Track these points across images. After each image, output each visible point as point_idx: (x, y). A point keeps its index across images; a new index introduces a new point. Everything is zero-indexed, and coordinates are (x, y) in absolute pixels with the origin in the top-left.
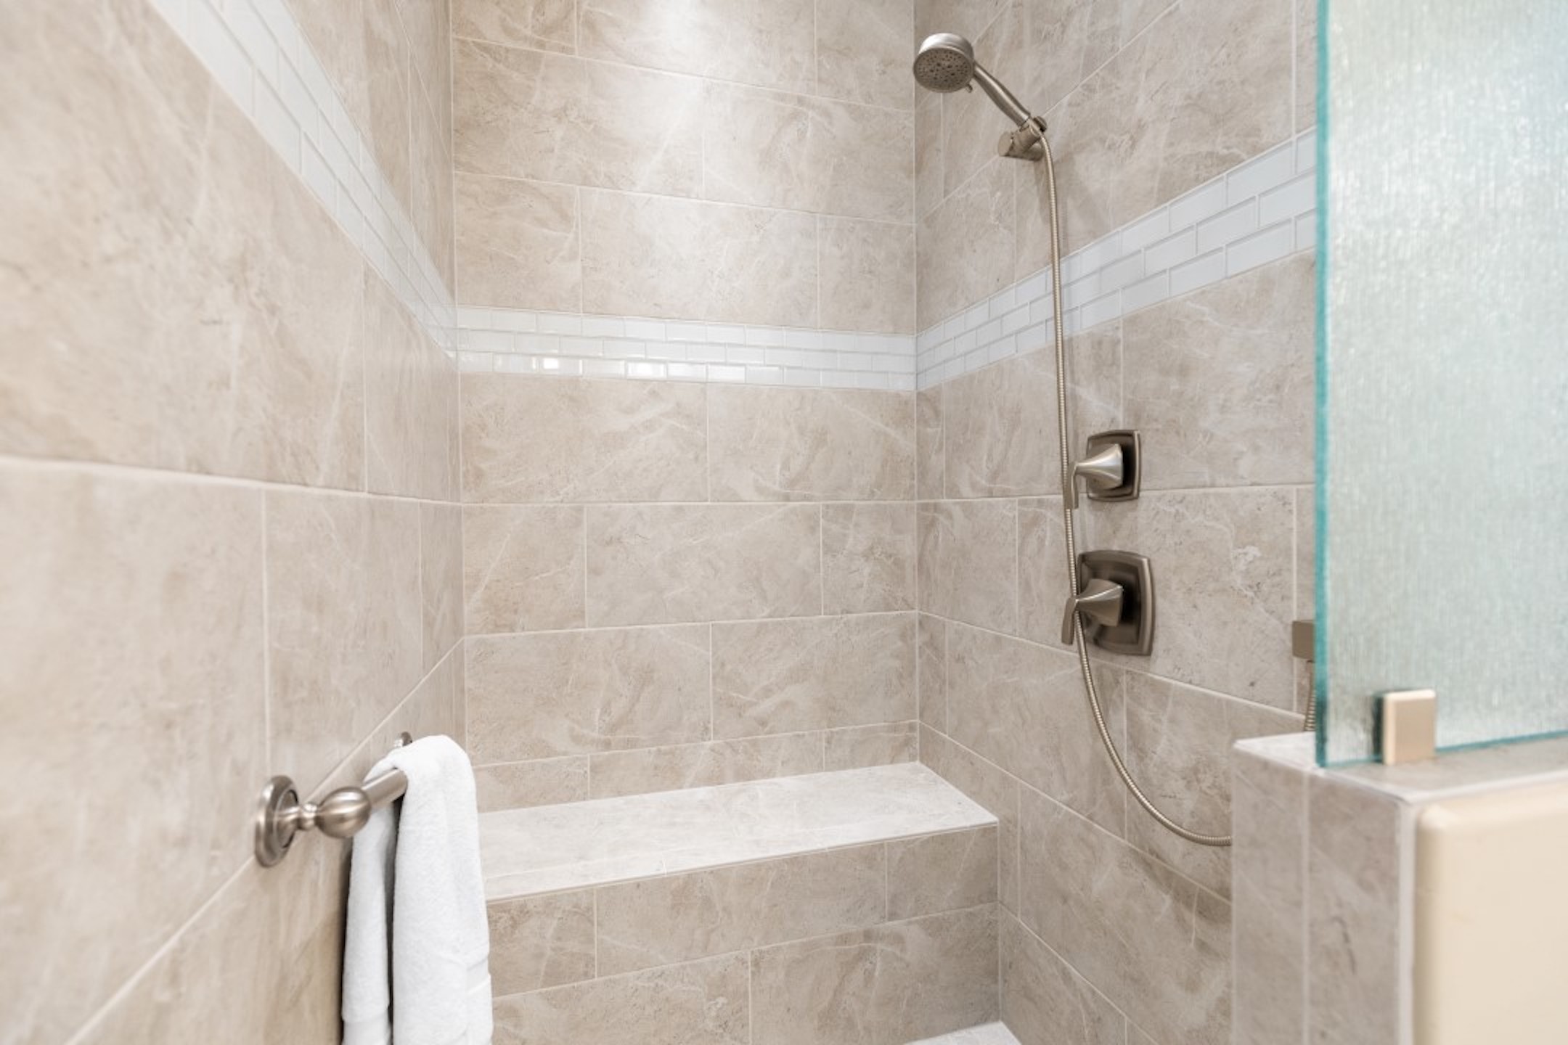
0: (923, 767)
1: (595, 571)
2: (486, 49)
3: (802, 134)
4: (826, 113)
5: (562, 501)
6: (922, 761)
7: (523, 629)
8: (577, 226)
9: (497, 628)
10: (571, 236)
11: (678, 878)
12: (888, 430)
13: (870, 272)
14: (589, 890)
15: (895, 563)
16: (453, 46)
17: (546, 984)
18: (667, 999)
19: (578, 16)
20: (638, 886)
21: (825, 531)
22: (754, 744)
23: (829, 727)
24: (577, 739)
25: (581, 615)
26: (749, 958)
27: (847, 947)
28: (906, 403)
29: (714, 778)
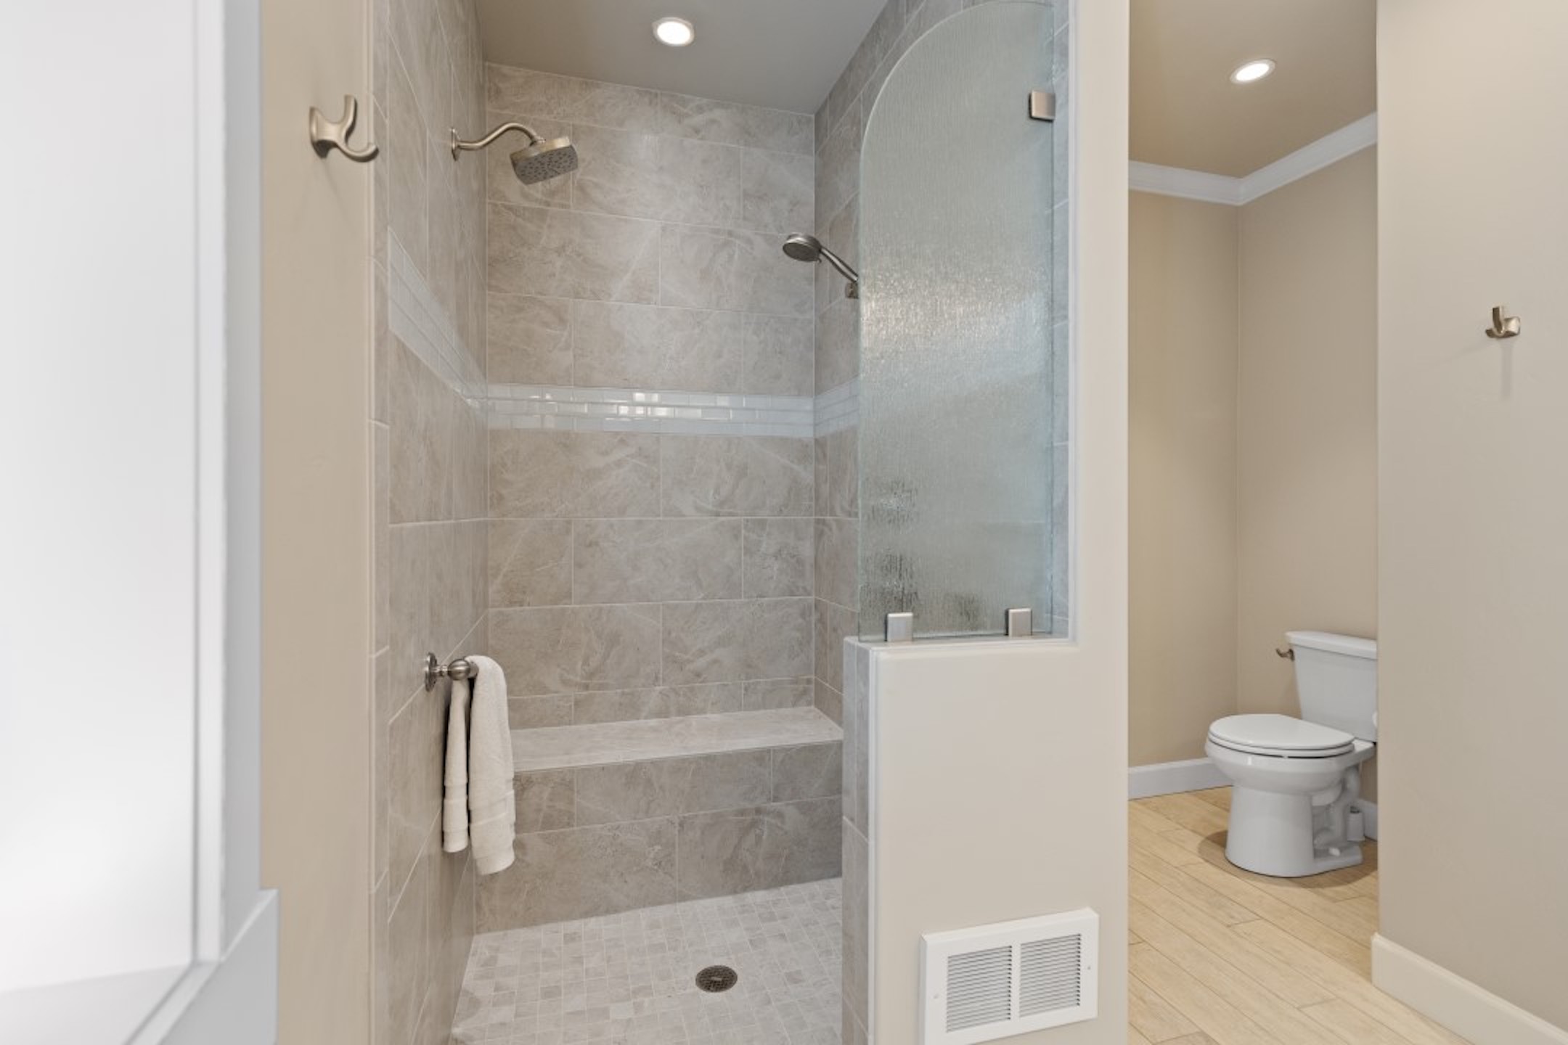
0: (816, 709)
1: (579, 565)
2: (510, 208)
3: (731, 257)
4: (749, 241)
5: (557, 517)
6: (816, 707)
7: (529, 605)
8: (570, 326)
9: (511, 603)
10: (566, 334)
11: (629, 765)
12: (795, 467)
13: (780, 353)
14: (571, 770)
15: (798, 561)
16: (488, 208)
17: (543, 828)
18: (621, 844)
19: (573, 183)
20: (603, 769)
21: (746, 538)
22: (692, 689)
23: (746, 680)
24: (565, 682)
25: (568, 595)
26: (677, 821)
27: (743, 818)
28: (807, 446)
29: (662, 713)
